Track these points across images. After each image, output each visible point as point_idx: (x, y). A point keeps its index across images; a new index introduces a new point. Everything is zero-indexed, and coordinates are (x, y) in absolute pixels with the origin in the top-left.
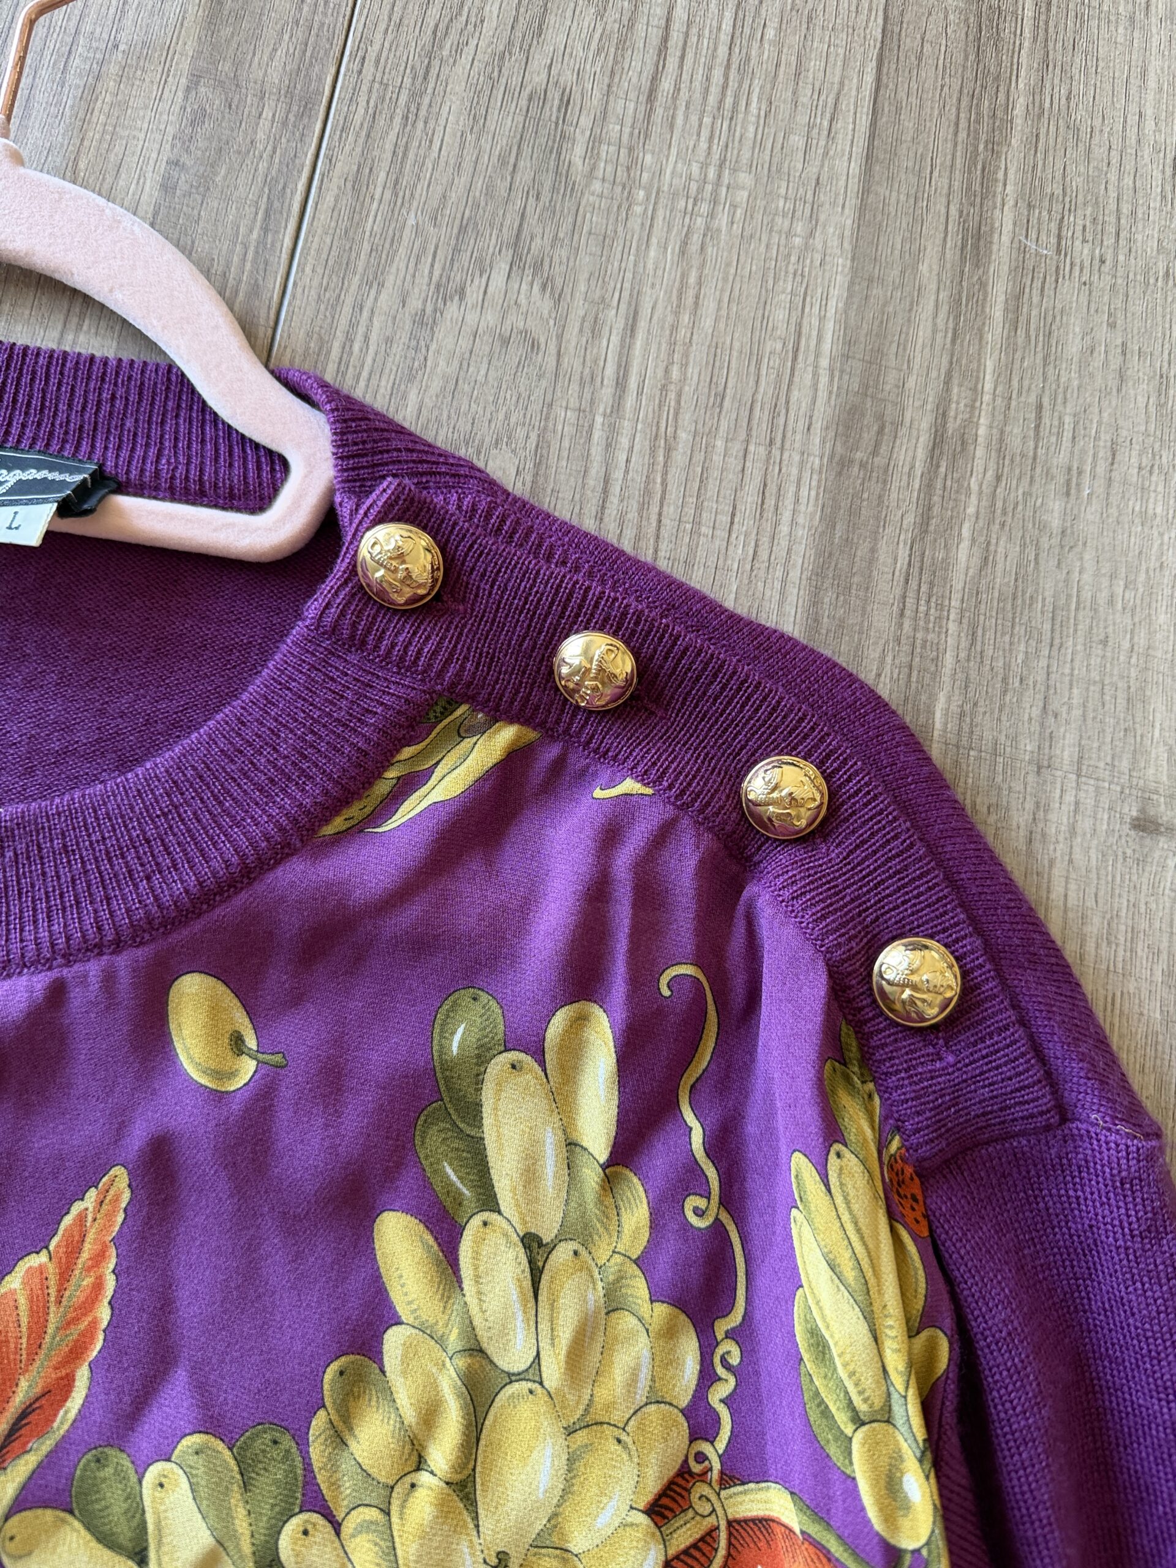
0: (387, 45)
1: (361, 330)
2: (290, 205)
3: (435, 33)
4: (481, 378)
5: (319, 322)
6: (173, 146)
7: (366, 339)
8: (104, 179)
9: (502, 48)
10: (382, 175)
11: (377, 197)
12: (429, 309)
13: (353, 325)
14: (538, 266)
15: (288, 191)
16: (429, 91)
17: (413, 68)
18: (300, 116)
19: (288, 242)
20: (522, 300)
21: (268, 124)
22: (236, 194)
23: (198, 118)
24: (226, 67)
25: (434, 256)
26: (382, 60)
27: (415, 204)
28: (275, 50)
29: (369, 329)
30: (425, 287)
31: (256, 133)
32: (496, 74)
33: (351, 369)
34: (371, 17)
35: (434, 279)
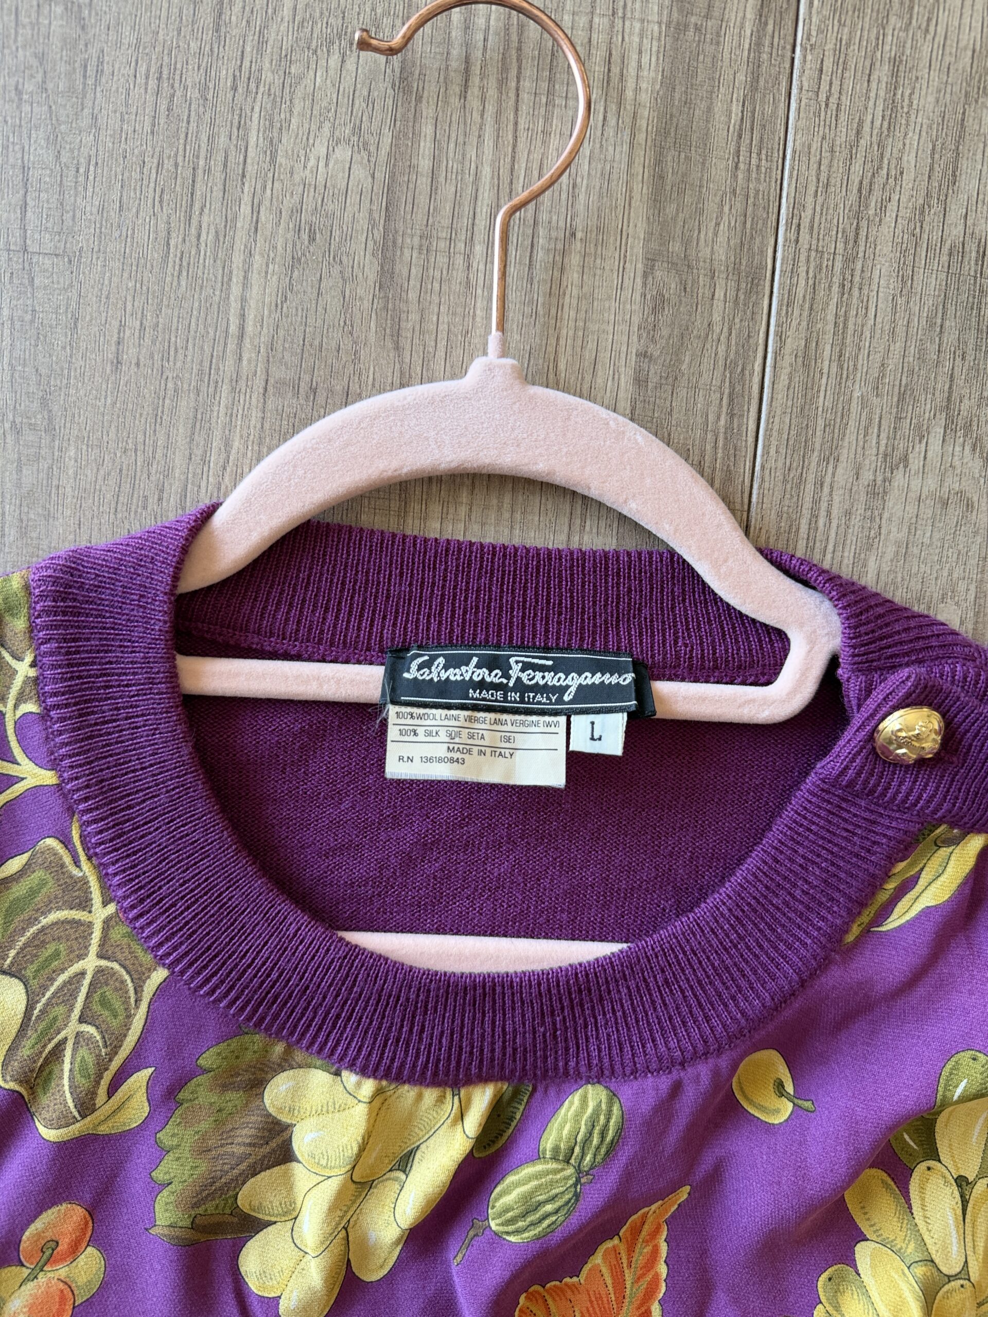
0: (818, 209)
1: (824, 506)
2: (751, 388)
3: (860, 190)
4: (927, 541)
5: (787, 502)
6: (639, 337)
7: (829, 513)
8: (583, 379)
9: (921, 201)
10: (828, 348)
11: (825, 371)
12: (879, 479)
13: (816, 502)
14: (968, 427)
15: (747, 372)
16: (861, 255)
17: (843, 232)
18: (748, 293)
19: (752, 426)
20: (957, 463)
21: (721, 304)
22: (702, 381)
23: (659, 304)
24: (676, 247)
25: (880, 427)
26: (816, 225)
27: (859, 375)
28: (718, 224)
29: (830, 505)
30: (874, 458)
31: (711, 315)
32: (918, 230)
33: (818, 544)
34: (801, 179)
35: (882, 449)
